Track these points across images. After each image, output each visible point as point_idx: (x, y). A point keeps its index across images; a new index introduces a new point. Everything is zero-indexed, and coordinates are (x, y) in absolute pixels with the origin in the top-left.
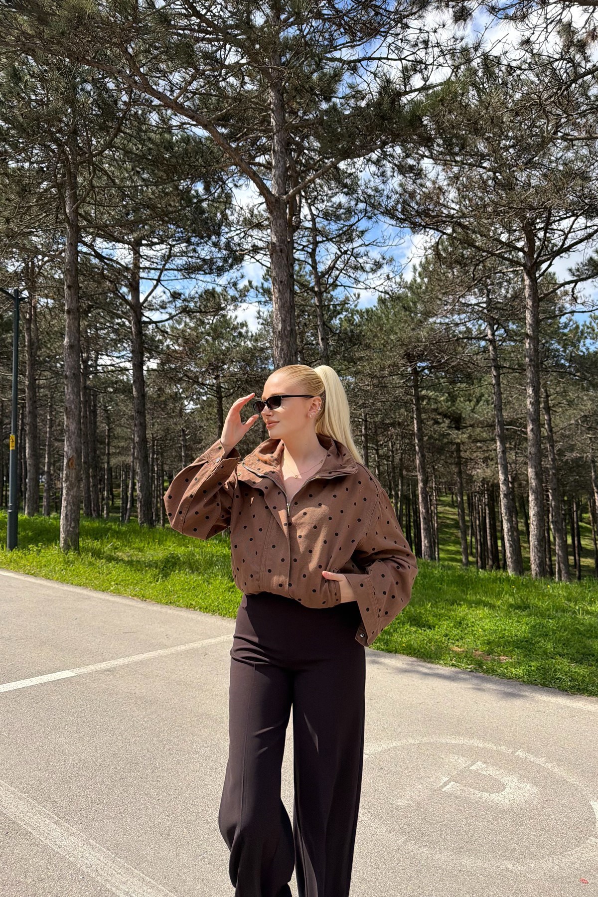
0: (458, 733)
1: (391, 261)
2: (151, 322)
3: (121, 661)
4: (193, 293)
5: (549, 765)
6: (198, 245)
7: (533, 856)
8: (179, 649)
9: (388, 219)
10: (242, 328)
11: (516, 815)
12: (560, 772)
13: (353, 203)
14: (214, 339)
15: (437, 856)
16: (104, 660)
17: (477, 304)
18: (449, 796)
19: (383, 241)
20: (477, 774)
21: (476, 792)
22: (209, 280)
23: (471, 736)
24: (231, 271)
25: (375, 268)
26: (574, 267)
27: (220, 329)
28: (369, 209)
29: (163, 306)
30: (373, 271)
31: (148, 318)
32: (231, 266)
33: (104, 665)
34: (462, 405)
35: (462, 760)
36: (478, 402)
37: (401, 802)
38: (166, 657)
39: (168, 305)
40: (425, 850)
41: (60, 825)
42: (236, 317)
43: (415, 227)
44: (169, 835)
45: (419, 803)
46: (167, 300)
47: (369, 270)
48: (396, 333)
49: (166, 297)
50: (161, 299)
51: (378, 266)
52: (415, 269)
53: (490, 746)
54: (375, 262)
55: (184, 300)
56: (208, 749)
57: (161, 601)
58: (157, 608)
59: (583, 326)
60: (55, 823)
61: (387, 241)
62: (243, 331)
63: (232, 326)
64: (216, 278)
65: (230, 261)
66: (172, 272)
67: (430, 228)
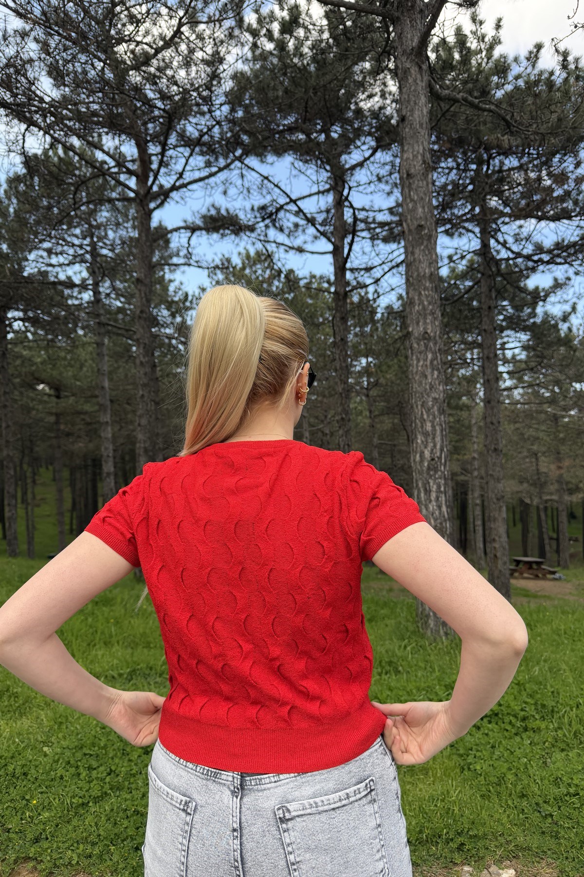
17: (81, 246)
36: (81, 368)
59: (193, 296)
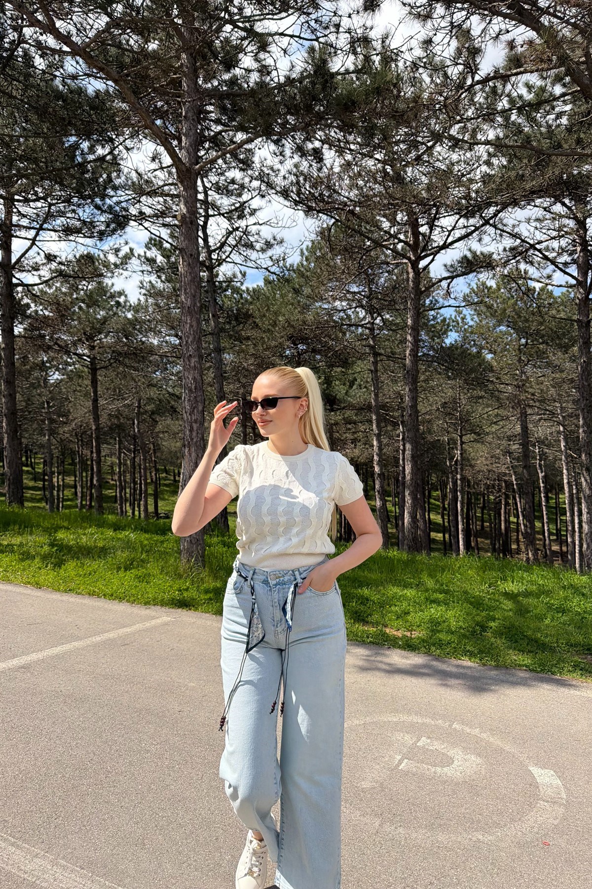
0: (396, 711)
1: (281, 242)
2: (22, 284)
3: (34, 657)
4: (70, 257)
5: (484, 736)
6: (79, 206)
7: (497, 825)
8: (94, 640)
9: (281, 199)
10: (119, 297)
11: (471, 786)
12: (495, 741)
13: (247, 180)
14: (88, 306)
15: (414, 835)
16: (14, 657)
18: (406, 773)
19: (276, 222)
20: (424, 750)
21: (430, 767)
22: (90, 244)
23: (409, 712)
24: (114, 236)
25: (265, 247)
26: (449, 263)
27: (95, 296)
28: (263, 188)
29: (36, 268)
30: (263, 250)
31: (19, 279)
32: (114, 231)
33: (15, 662)
34: (337, 388)
35: (407, 737)
37: (366, 785)
38: (83, 649)
39: (41, 268)
40: (401, 830)
41: (18, 847)
42: (113, 285)
43: (309, 211)
44: (144, 845)
45: (382, 784)
46: (41, 262)
47: (259, 249)
48: (284, 315)
49: (41, 259)
50: (34, 260)
51: (268, 245)
52: (302, 253)
53: (428, 720)
54: (266, 241)
55: (60, 263)
56: (159, 746)
57: (59, 588)
58: (56, 596)
60: (13, 845)
61: (280, 223)
62: (122, 300)
63: (108, 294)
64: (98, 242)
65: (113, 226)
66: (49, 232)
67: (324, 214)
